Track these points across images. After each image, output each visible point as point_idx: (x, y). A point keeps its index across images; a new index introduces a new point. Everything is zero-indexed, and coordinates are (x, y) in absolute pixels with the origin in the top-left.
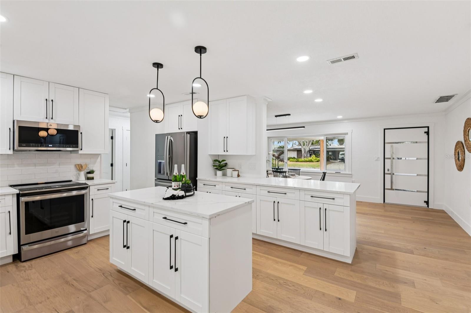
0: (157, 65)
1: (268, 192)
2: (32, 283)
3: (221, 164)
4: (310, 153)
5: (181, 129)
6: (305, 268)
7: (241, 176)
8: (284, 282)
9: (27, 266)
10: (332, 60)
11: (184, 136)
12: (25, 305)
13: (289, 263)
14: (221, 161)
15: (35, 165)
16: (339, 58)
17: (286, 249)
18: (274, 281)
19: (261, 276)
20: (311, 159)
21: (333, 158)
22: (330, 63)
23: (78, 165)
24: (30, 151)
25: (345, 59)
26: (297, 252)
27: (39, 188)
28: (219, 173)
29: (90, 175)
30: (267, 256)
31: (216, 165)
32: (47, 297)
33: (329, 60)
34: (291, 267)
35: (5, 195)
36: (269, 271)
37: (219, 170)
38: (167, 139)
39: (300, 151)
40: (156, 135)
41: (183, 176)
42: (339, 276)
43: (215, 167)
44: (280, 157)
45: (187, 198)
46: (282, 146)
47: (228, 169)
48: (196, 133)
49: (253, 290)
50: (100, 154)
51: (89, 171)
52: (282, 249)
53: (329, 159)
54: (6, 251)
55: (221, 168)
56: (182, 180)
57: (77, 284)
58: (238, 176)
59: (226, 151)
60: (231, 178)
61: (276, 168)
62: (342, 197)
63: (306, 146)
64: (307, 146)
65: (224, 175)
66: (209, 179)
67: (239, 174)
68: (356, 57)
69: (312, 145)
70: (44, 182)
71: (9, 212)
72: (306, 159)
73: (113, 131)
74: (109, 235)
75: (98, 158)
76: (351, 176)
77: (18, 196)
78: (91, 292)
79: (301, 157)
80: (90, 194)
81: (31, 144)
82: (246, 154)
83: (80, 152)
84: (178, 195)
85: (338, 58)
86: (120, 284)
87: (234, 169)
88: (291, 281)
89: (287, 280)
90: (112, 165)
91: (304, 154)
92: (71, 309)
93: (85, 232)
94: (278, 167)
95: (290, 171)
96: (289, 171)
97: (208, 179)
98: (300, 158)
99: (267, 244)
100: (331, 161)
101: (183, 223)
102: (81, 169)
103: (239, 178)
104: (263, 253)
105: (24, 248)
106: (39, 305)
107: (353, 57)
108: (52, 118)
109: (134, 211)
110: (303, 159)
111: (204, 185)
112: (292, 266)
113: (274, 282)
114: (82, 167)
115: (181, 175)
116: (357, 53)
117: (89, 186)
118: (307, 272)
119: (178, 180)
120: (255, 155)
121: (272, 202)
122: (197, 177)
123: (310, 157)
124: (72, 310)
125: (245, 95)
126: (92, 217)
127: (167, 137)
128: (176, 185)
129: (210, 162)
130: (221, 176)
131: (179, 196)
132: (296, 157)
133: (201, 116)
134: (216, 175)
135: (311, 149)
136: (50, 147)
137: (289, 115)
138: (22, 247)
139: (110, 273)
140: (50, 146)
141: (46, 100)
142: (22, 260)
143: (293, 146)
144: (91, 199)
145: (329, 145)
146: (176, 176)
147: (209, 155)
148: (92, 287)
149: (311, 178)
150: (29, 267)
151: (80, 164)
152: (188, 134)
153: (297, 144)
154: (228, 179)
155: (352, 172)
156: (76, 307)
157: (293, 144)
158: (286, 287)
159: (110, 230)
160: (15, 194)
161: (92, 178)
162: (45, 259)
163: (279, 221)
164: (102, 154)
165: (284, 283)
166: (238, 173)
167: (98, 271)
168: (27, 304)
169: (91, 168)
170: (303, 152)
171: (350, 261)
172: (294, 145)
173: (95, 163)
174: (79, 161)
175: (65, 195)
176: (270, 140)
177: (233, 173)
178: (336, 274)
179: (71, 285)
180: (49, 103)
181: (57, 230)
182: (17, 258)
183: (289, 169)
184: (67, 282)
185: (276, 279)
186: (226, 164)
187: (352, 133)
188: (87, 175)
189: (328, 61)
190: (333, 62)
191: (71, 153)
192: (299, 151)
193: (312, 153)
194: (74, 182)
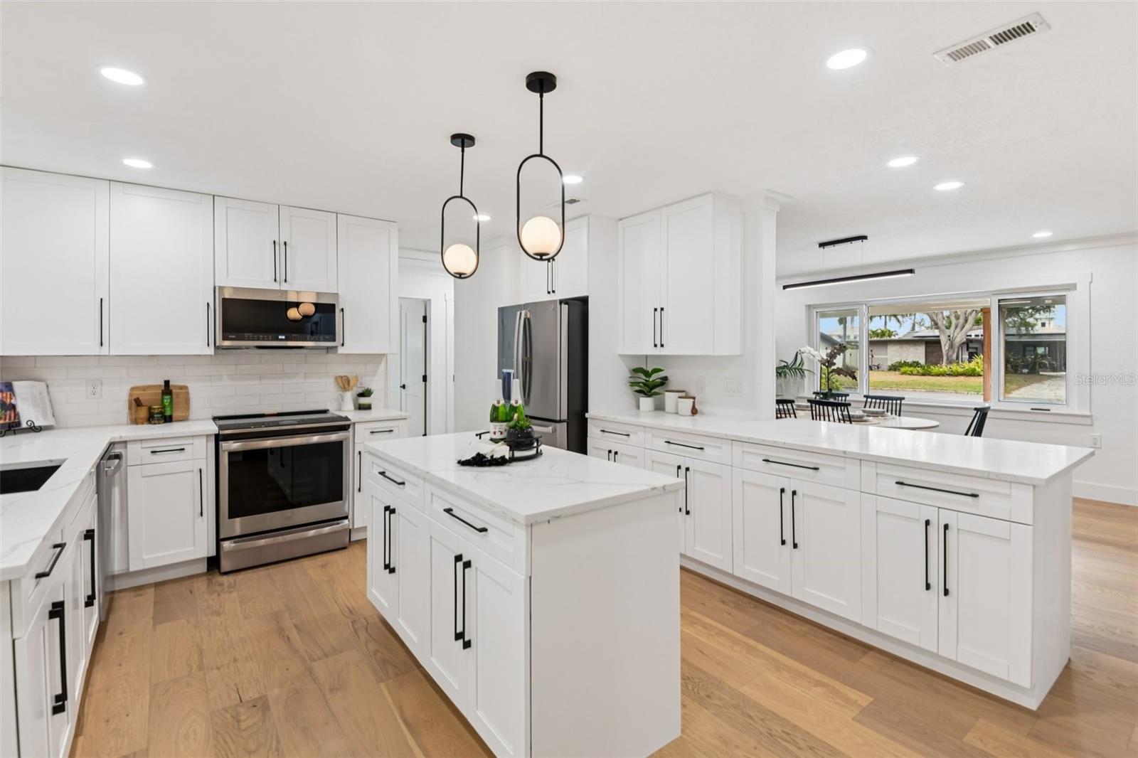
0: (460, 140)
1: (764, 460)
2: (221, 623)
3: (651, 380)
4: (970, 350)
5: (554, 292)
6: (864, 700)
7: (702, 413)
8: (783, 731)
9: (226, 584)
10: (954, 49)
11: (555, 309)
12: (192, 668)
13: (817, 676)
14: (650, 371)
15: (261, 377)
16: (975, 37)
17: (820, 631)
18: (755, 722)
19: (720, 699)
20: (973, 367)
21: (1050, 364)
22: (948, 58)
23: (342, 377)
24: (247, 348)
25: (1000, 38)
26: (852, 644)
27: (268, 424)
28: (646, 402)
29: (363, 401)
30: (752, 642)
31: (640, 383)
32: (235, 658)
33: (942, 50)
34: (818, 690)
35: (193, 436)
36: (746, 690)
37: (645, 394)
38: (520, 318)
39: (935, 345)
40: (499, 309)
41: (514, 409)
42: (981, 746)
43: (636, 388)
44: (835, 361)
45: (514, 464)
46: (879, 331)
47: (666, 393)
48: (584, 301)
49: (684, 736)
50: (384, 355)
51: (361, 391)
52: (805, 628)
53: (1037, 366)
54: (193, 548)
55: (652, 389)
56: (512, 419)
57: (297, 637)
58: (694, 411)
59: (659, 345)
60: (677, 420)
61: (822, 394)
62: (1007, 491)
63: (956, 328)
64: (958, 329)
65: (660, 407)
66: (614, 418)
67: (696, 407)
68: (1038, 25)
69: (975, 327)
70: (275, 412)
71: (201, 470)
72: (954, 367)
73: (426, 304)
74: (366, 539)
75: (380, 362)
76: (1090, 423)
77: (218, 438)
78: (315, 660)
79: (938, 361)
80: (356, 442)
81: (246, 335)
82: (711, 354)
83: (341, 350)
84: (492, 456)
85: (973, 38)
86: (375, 652)
87: (683, 394)
88: (808, 733)
89: (795, 726)
90: (425, 378)
91: (950, 353)
92: (264, 694)
93: (346, 522)
94: (830, 390)
95: (871, 402)
96: (866, 402)
97: (610, 417)
98: (937, 364)
99: (762, 606)
100: (1041, 373)
101: (478, 528)
102: (346, 386)
103: (696, 417)
104: (744, 634)
105: (227, 545)
106: (215, 671)
107: (1027, 28)
108: (286, 281)
109: (401, 486)
110: (944, 367)
111: (603, 431)
112: (824, 685)
113: (755, 725)
114: (349, 381)
115: (511, 406)
116: (1038, 14)
117: (354, 423)
118: (868, 715)
119: (501, 416)
120: (741, 356)
121: (777, 489)
122: (587, 412)
123: (970, 362)
124: (265, 696)
125: (706, 194)
126: (359, 490)
127: (518, 313)
128: (497, 430)
129: (623, 373)
130: (651, 411)
131: (494, 457)
132: (922, 361)
133: (541, 255)
134: (638, 407)
135: (973, 337)
136: (282, 340)
137: (864, 238)
138: (222, 543)
139: (365, 623)
140: (280, 337)
141: (274, 242)
142: (222, 571)
143: (913, 328)
144: (357, 452)
145: (1039, 323)
146: (498, 408)
147: (620, 355)
148: (322, 649)
149: (937, 423)
150: (229, 586)
151: (345, 376)
152: (563, 305)
153: (928, 322)
154: (668, 421)
155: (1091, 411)
156: (276, 691)
157: (914, 325)
158: (786, 749)
159: (368, 528)
160: (211, 435)
161: (368, 407)
162: (262, 572)
163: (795, 546)
164: (388, 356)
165: (782, 734)
166: (694, 403)
167: (345, 614)
168: (195, 667)
169: (367, 385)
170: (945, 348)
171: (1032, 703)
172: (917, 328)
173: (374, 373)
174: (344, 370)
175: (316, 439)
176: (815, 313)
177: (680, 404)
178: (970, 738)
179: (286, 639)
180: (280, 248)
181: (290, 514)
182: (213, 563)
183: (867, 397)
184: (281, 631)
185: (762, 717)
186: (665, 379)
187: (1091, 282)
188: (357, 399)
189: (936, 53)
190: (958, 55)
191: (328, 352)
192: (932, 345)
193: (976, 348)
194: (333, 414)
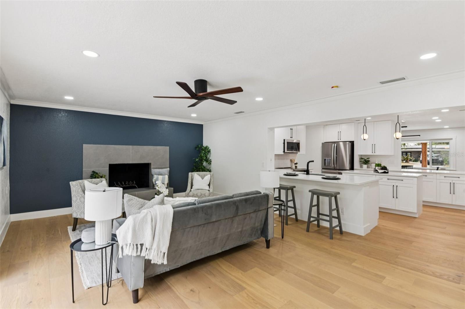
5: (340, 139)
14: (366, 159)
28: (365, 166)
43: (361, 162)
48: (353, 142)
55: (366, 163)
59: (374, 153)
108: (292, 137)
120: (394, 155)
127: (333, 145)
141: (291, 129)
152: (349, 143)
186: (369, 160)
187: (456, 138)
